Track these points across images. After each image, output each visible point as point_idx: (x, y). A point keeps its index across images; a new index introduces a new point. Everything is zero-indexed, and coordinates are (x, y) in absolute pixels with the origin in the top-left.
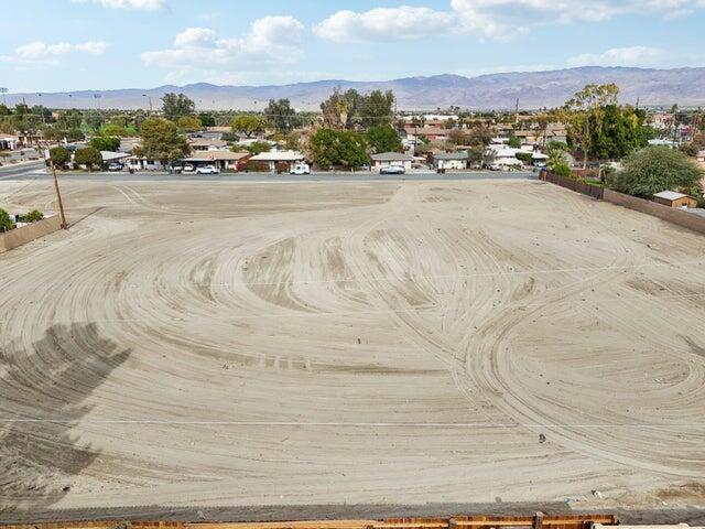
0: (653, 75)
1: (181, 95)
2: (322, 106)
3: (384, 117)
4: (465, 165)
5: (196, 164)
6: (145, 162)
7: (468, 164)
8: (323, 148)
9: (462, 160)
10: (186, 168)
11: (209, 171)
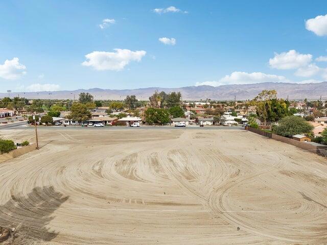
0: (297, 86)
1: (87, 94)
2: (150, 98)
3: (177, 103)
4: (212, 123)
5: (94, 122)
6: (71, 122)
7: (214, 123)
8: (150, 116)
9: (211, 121)
10: (89, 124)
11: (100, 125)
